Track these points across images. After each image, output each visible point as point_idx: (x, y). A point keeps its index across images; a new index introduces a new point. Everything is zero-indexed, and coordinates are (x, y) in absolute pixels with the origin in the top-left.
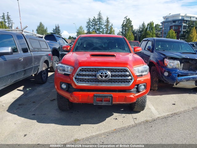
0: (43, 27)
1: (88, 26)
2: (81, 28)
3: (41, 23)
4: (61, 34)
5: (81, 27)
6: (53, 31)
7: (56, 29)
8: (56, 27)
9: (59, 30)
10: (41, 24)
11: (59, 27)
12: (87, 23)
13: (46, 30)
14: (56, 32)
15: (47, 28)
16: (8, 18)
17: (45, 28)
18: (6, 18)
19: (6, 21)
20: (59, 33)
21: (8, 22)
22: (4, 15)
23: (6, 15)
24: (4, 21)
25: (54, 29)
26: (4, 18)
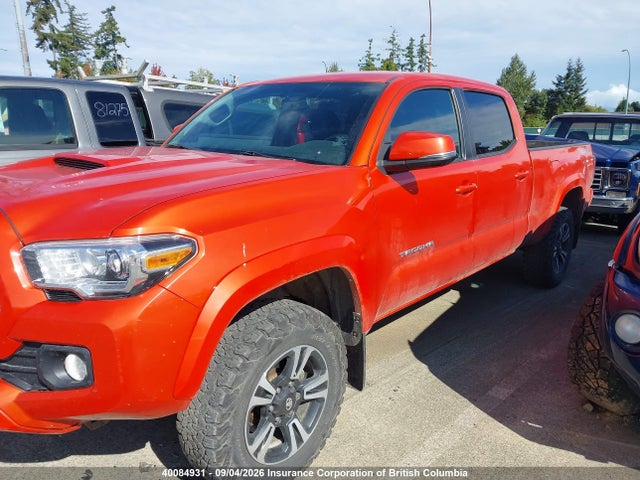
0: (522, 73)
3: (516, 57)
4: (585, 95)
6: (557, 85)
7: (568, 75)
8: (569, 70)
9: (579, 80)
10: (515, 61)
11: (579, 69)
13: (529, 82)
14: (566, 88)
15: (533, 75)
16: (422, 51)
17: (528, 75)
18: (415, 53)
19: (416, 60)
20: (577, 89)
21: (419, 64)
22: (411, 44)
23: (417, 42)
24: (411, 60)
25: (560, 78)
26: (410, 54)
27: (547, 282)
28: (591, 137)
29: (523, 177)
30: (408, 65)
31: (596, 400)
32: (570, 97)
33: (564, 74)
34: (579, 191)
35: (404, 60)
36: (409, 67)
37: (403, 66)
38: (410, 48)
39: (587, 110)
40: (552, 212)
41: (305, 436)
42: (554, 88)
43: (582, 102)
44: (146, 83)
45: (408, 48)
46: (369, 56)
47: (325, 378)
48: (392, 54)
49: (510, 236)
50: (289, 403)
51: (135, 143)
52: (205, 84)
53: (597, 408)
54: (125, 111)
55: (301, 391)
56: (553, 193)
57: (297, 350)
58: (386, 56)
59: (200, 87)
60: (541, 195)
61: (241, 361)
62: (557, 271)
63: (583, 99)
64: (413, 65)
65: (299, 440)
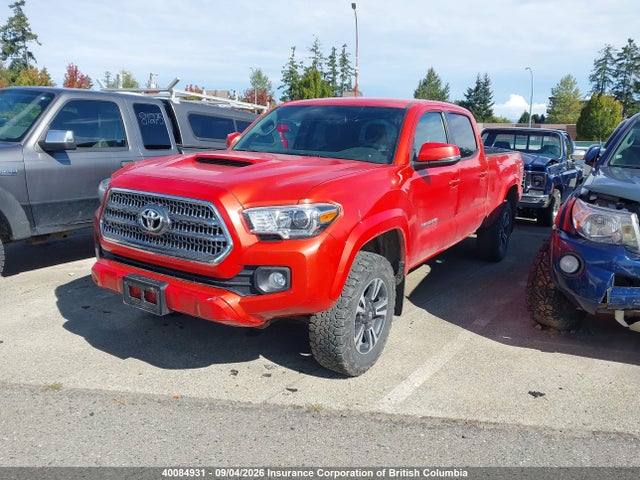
0: (437, 84)
1: (599, 77)
2: (567, 83)
3: (432, 70)
4: (492, 107)
5: (569, 78)
6: (468, 97)
7: (477, 89)
8: (478, 83)
9: (487, 93)
10: (431, 73)
11: (487, 83)
12: (597, 63)
13: (443, 94)
14: (476, 100)
15: (447, 88)
16: (344, 61)
17: (442, 87)
18: (337, 62)
19: (338, 69)
20: (485, 102)
21: (341, 73)
22: (334, 53)
23: (339, 52)
24: (333, 69)
25: (470, 91)
26: (332, 63)
27: (494, 258)
28: (512, 147)
29: (483, 176)
30: (330, 73)
31: (544, 321)
32: (479, 109)
33: (473, 88)
34: (516, 187)
35: (326, 69)
36: (331, 76)
37: (326, 74)
38: (332, 57)
39: (494, 121)
40: (500, 202)
41: (376, 340)
42: (465, 99)
43: (489, 114)
44: (173, 96)
45: (331, 57)
46: (292, 63)
47: (385, 303)
48: (315, 63)
49: (473, 219)
50: (370, 315)
51: (169, 147)
52: (204, 95)
53: (545, 327)
54: (161, 120)
55: (374, 309)
56: (500, 188)
57: (376, 280)
58: (309, 64)
59: (200, 99)
60: (493, 190)
61: (355, 282)
62: (501, 249)
63: (491, 111)
64: (335, 73)
65: (373, 342)
